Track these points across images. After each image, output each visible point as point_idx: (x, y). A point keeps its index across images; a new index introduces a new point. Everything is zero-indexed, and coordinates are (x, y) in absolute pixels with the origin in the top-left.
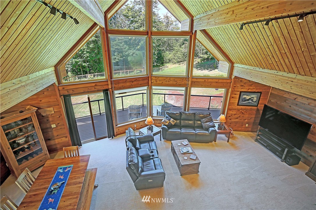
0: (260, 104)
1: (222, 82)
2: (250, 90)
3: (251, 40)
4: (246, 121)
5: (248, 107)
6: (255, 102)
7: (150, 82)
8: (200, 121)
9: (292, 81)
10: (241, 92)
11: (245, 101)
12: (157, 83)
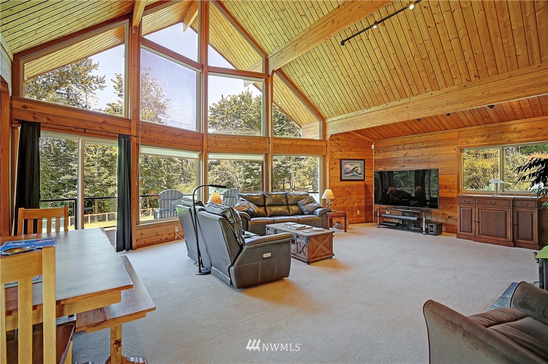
0: (367, 177)
1: (315, 146)
2: (350, 158)
3: (351, 64)
4: (356, 204)
5: (353, 182)
6: (360, 174)
7: (205, 144)
8: (296, 204)
9: (407, 107)
10: (341, 160)
11: (348, 173)
12: (218, 146)
